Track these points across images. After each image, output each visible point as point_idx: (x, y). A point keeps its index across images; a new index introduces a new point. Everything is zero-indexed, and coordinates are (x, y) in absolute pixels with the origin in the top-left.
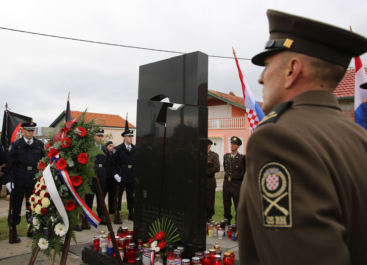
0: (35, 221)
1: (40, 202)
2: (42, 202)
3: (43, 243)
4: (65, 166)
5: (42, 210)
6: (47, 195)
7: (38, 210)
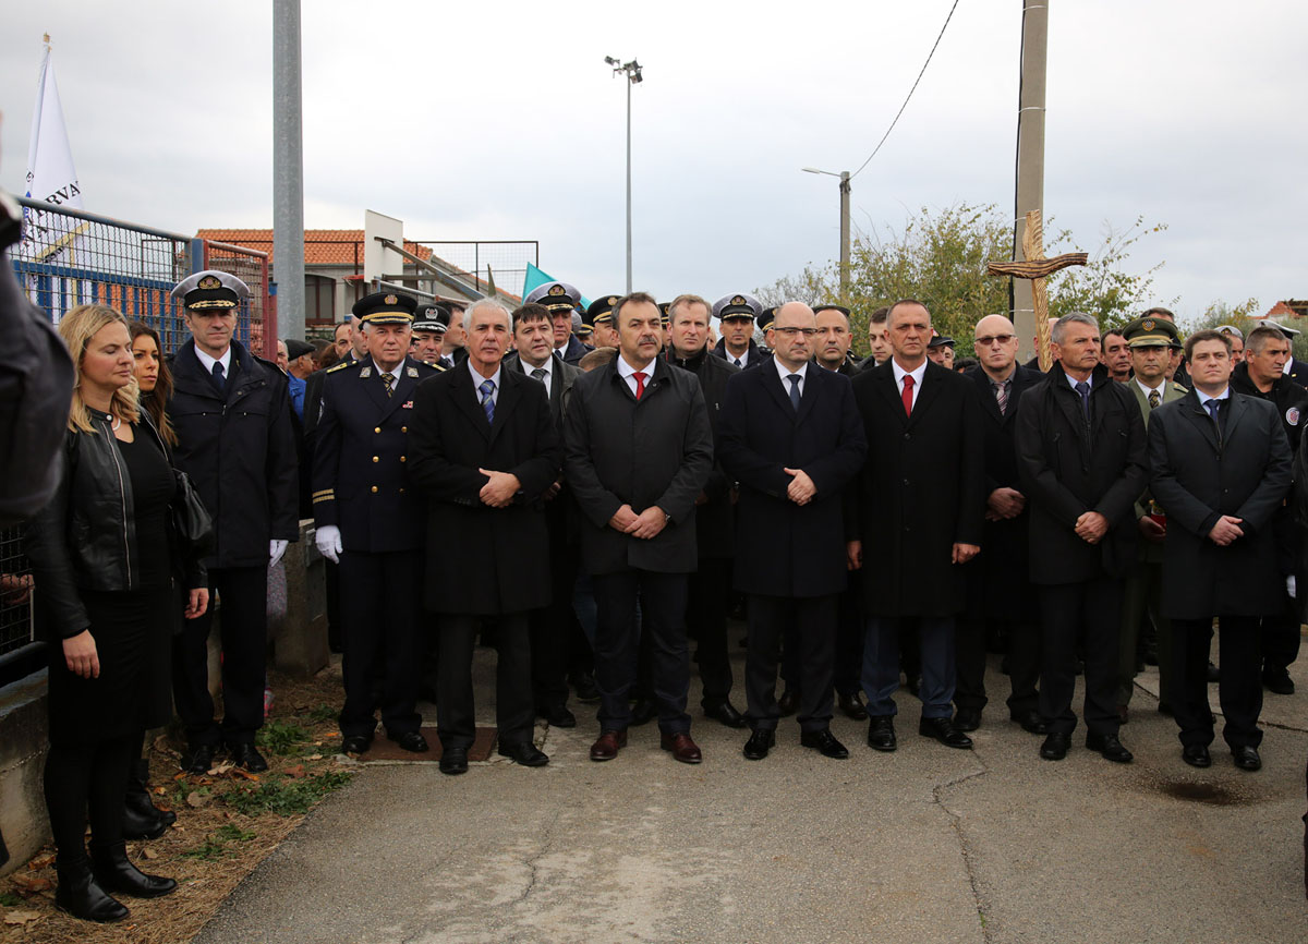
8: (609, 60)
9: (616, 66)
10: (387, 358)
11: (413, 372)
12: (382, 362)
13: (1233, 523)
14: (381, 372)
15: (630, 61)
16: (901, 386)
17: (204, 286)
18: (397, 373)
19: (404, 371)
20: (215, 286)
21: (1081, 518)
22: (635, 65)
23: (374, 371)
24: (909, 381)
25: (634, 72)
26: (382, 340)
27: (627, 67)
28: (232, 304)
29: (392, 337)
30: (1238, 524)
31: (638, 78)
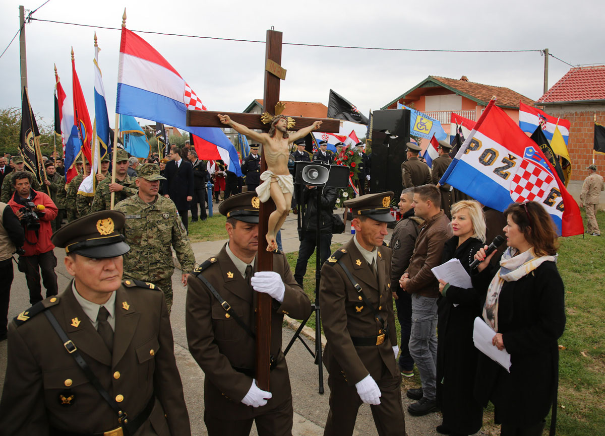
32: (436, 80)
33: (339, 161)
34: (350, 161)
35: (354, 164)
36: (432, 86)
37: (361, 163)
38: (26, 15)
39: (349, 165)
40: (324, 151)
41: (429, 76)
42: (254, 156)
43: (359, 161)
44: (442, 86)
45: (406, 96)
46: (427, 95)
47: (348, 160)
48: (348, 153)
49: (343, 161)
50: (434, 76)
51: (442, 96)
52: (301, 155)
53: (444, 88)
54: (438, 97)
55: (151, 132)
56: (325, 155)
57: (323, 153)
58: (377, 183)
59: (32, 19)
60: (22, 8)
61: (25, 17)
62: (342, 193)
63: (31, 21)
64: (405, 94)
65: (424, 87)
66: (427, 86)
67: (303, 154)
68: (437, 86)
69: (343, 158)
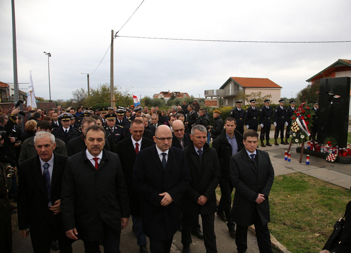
0: (294, 134)
1: (296, 129)
2: (297, 129)
3: (297, 140)
4: (304, 118)
5: (297, 131)
6: (299, 127)
7: (296, 131)
8: (44, 52)
9: (46, 53)
10: (111, 126)
11: (116, 128)
12: (110, 127)
13: (262, 196)
14: (110, 128)
15: (49, 53)
16: (135, 146)
17: (64, 116)
18: (113, 128)
19: (115, 128)
20: (66, 116)
21: (199, 199)
22: (49, 54)
23: (109, 128)
24: (137, 144)
25: (49, 55)
26: (110, 123)
27: (48, 54)
28: (70, 119)
29: (112, 122)
30: (263, 196)
31: (50, 56)
32: (344, 61)
33: (298, 113)
34: (306, 114)
35: (309, 116)
36: (341, 65)
37: (314, 115)
38: (114, 35)
39: (306, 116)
40: (282, 106)
41: (339, 59)
42: (239, 109)
43: (313, 114)
44: (349, 65)
45: (323, 72)
46: (336, 72)
47: (305, 113)
48: (305, 108)
49: (301, 113)
50: (342, 59)
51: (347, 71)
52: (267, 108)
53: (349, 66)
54: (345, 72)
55: (175, 96)
56: (283, 109)
57: (281, 107)
58: (322, 129)
59: (117, 36)
60: (112, 31)
61: (113, 36)
62: (300, 135)
63: (116, 37)
64: (322, 71)
65: (335, 66)
66: (337, 66)
67: (268, 108)
68: (344, 65)
69: (301, 111)
